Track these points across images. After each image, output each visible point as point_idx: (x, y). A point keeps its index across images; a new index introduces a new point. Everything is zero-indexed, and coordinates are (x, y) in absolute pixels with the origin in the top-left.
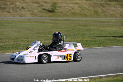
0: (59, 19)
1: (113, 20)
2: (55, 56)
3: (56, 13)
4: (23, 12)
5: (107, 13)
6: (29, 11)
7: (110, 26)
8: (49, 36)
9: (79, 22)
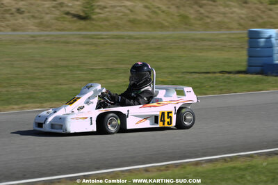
0: (99, 35)
1: (223, 34)
2: (136, 116)
3: (94, 22)
4: (20, 20)
5: (208, 20)
6: (33, 17)
7: (216, 50)
8: (79, 72)
9: (145, 40)
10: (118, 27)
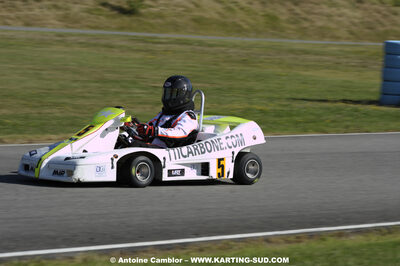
3: (142, 19)
10: (176, 27)
